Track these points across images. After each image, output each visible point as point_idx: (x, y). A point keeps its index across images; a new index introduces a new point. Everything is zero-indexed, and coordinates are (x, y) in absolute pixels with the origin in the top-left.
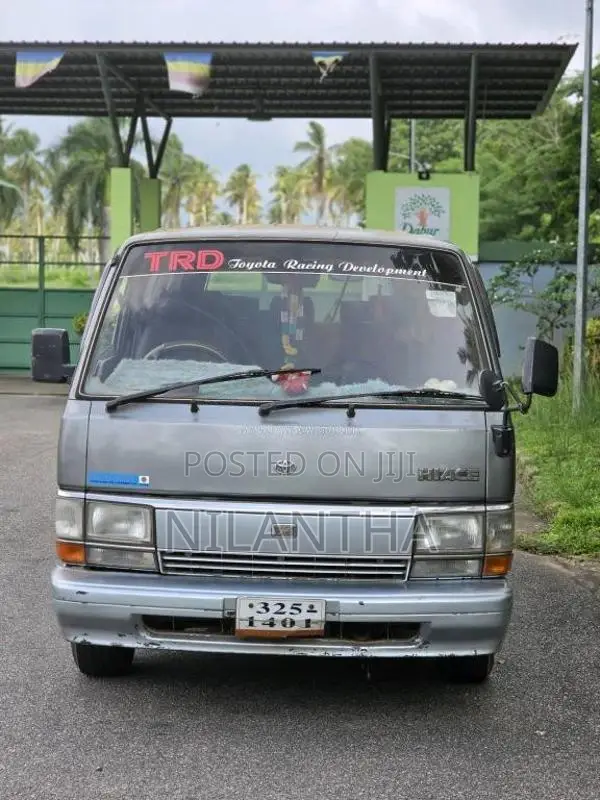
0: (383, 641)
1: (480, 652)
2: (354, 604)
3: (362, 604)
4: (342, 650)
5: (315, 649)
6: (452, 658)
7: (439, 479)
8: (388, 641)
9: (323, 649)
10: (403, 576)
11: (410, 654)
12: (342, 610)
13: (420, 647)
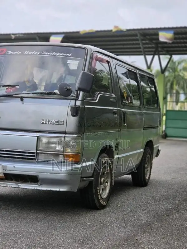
0: (28, 183)
1: (62, 190)
2: (12, 167)
3: (14, 167)
4: (13, 185)
5: (3, 184)
6: (51, 191)
7: (48, 124)
8: (29, 183)
9: (7, 184)
10: (35, 159)
11: (35, 188)
12: (8, 169)
13: (39, 186)
